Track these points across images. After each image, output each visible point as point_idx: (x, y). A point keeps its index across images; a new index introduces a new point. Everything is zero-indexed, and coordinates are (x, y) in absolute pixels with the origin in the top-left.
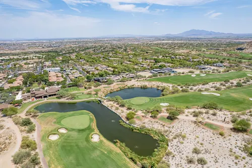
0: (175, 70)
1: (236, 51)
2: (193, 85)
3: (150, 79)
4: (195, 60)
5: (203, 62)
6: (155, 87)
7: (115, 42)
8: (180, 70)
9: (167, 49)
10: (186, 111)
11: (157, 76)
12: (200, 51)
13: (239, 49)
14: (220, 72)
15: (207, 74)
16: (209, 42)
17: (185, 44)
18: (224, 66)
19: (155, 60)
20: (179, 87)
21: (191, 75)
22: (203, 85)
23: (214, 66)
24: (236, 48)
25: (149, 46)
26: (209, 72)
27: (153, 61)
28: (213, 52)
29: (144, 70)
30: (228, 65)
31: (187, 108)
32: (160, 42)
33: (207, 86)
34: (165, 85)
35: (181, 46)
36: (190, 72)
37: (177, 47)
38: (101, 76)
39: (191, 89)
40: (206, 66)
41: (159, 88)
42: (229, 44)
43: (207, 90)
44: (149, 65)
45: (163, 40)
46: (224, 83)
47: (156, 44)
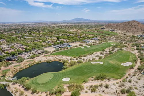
0: (70, 44)
1: (101, 30)
2: (85, 56)
3: (54, 54)
4: (82, 36)
5: (86, 37)
6: (58, 60)
8: (74, 44)
9: (64, 29)
10: (84, 85)
11: (59, 50)
12: (83, 30)
14: (97, 44)
15: (90, 45)
16: (86, 25)
17: (74, 26)
18: (99, 39)
19: (57, 37)
20: (75, 59)
21: (81, 47)
22: (90, 55)
23: (93, 39)
24: (100, 28)
25: (53, 27)
27: (56, 38)
28: (89, 30)
29: (50, 46)
30: (100, 39)
32: (60, 25)
33: (93, 56)
34: (65, 58)
35: (72, 27)
36: (80, 45)
37: (69, 28)
39: (83, 60)
40: (89, 40)
41: (61, 61)
42: (96, 26)
43: (94, 59)
44: (53, 41)
46: (102, 52)
47: (57, 26)
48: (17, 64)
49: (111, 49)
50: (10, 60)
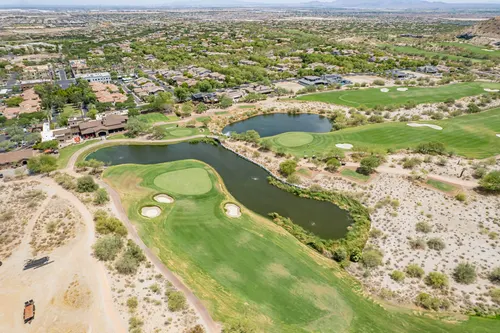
0: (346, 78)
1: (457, 40)
2: (389, 110)
3: (302, 96)
4: (381, 59)
5: (398, 64)
6: (316, 112)
7: (204, 18)
8: (357, 80)
9: (317, 33)
11: (314, 90)
12: (386, 39)
13: (462, 37)
14: (432, 84)
15: (410, 86)
16: (398, 20)
17: (352, 25)
18: (440, 72)
19: (301, 56)
20: (363, 113)
21: (379, 90)
22: (406, 109)
23: (419, 71)
24: (456, 33)
25: (280, 26)
26: (413, 83)
27: (297, 59)
28: (411, 42)
29: (285, 78)
30: (447, 69)
31: (390, 151)
32: (298, 18)
33: (413, 112)
34: (333, 108)
35: (344, 30)
36: (376, 83)
37: (337, 31)
38: (204, 90)
39: (386, 117)
40: (406, 72)
41: (325, 115)
42: (441, 27)
43: (416, 119)
44: (292, 67)
45: (305, 14)
46: (445, 105)
47: (291, 23)
48: (219, 110)
49: (478, 102)
50: (201, 99)
